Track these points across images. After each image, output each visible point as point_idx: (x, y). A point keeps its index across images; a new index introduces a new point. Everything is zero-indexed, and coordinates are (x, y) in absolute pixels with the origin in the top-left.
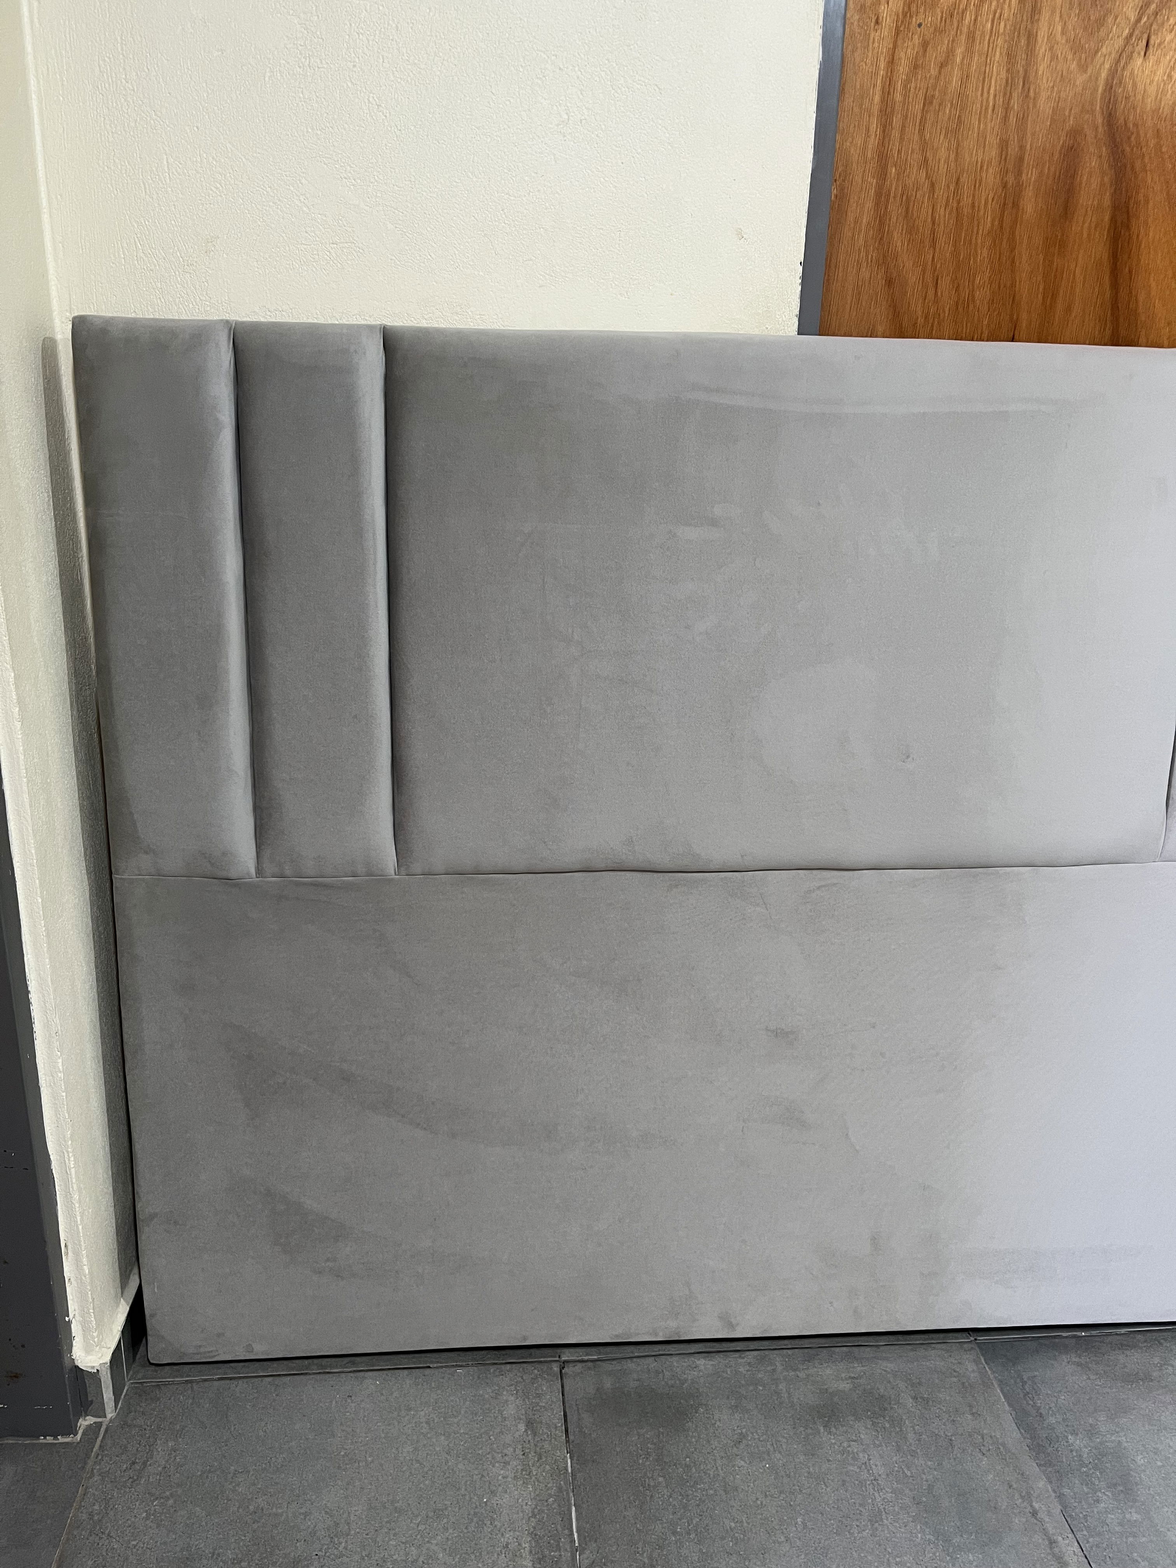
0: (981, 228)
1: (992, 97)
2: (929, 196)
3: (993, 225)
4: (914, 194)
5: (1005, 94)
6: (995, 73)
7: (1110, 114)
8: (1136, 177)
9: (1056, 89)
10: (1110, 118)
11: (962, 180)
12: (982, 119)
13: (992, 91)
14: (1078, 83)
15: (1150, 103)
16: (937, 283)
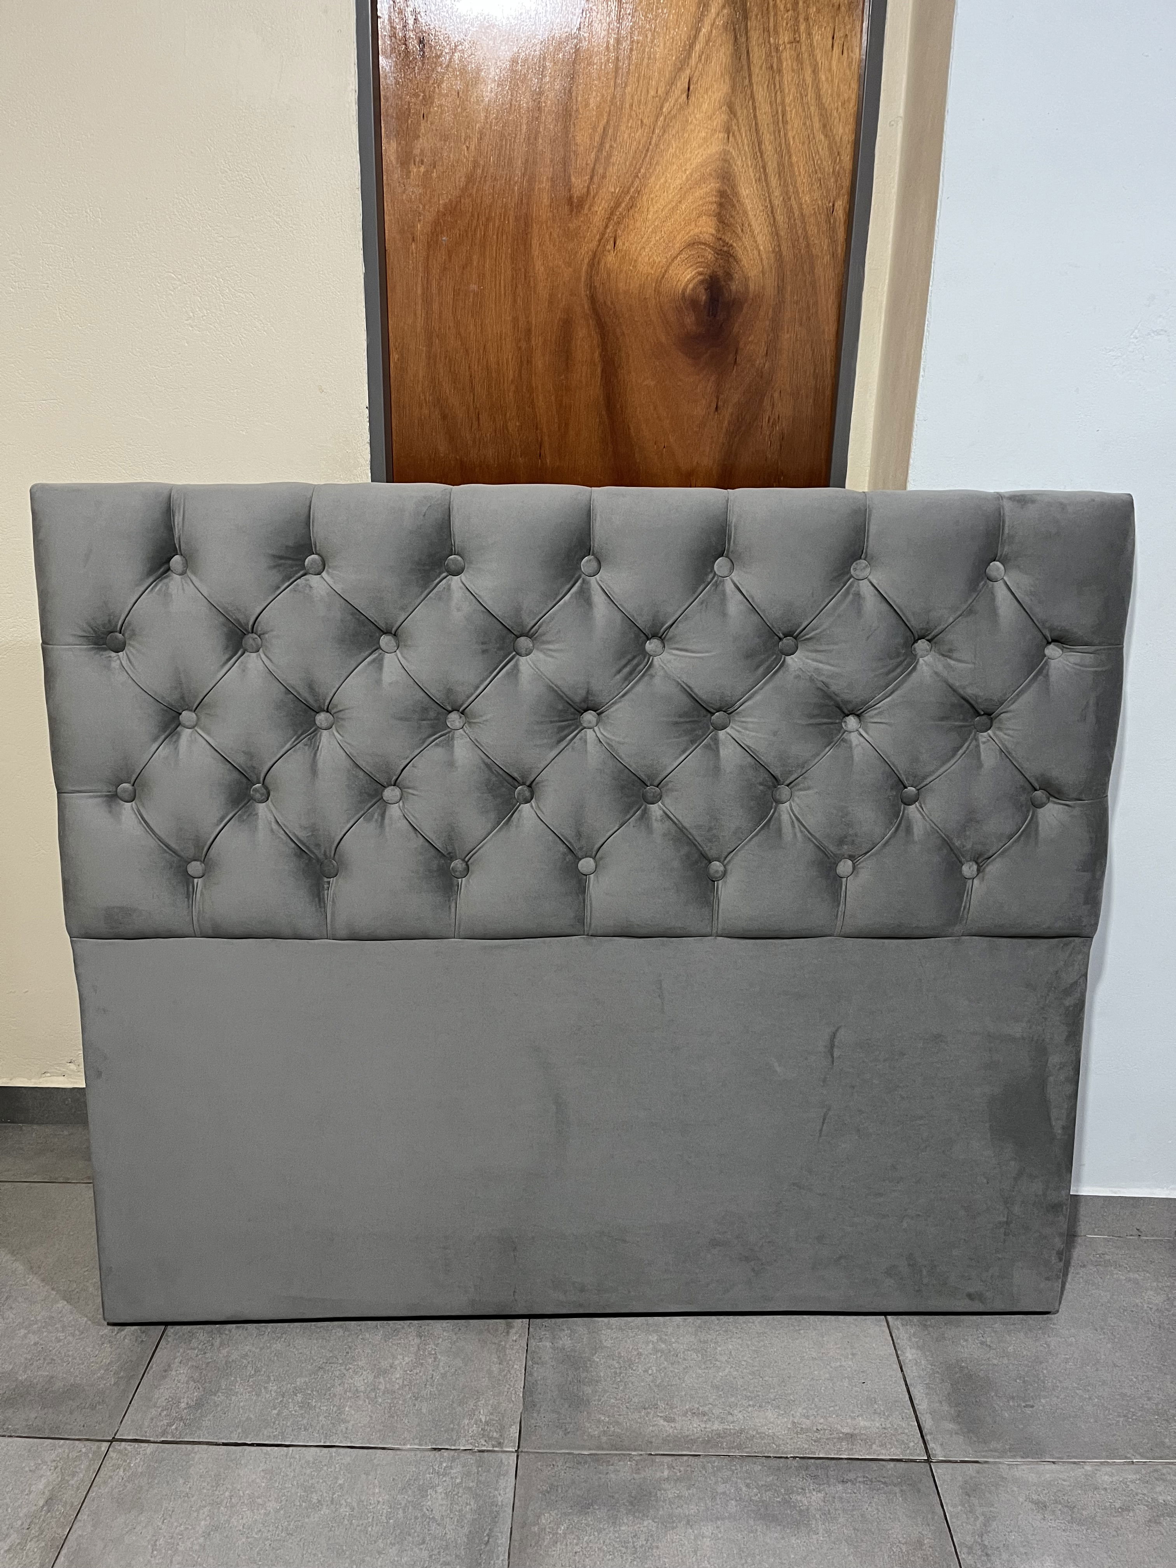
0: (506, 378)
1: (502, 289)
3: (514, 376)
4: (454, 356)
5: (512, 285)
6: (503, 271)
7: (592, 296)
8: (618, 339)
9: (549, 279)
10: (593, 299)
11: (488, 347)
12: (497, 304)
13: (502, 284)
14: (565, 275)
15: (621, 285)
16: (479, 417)
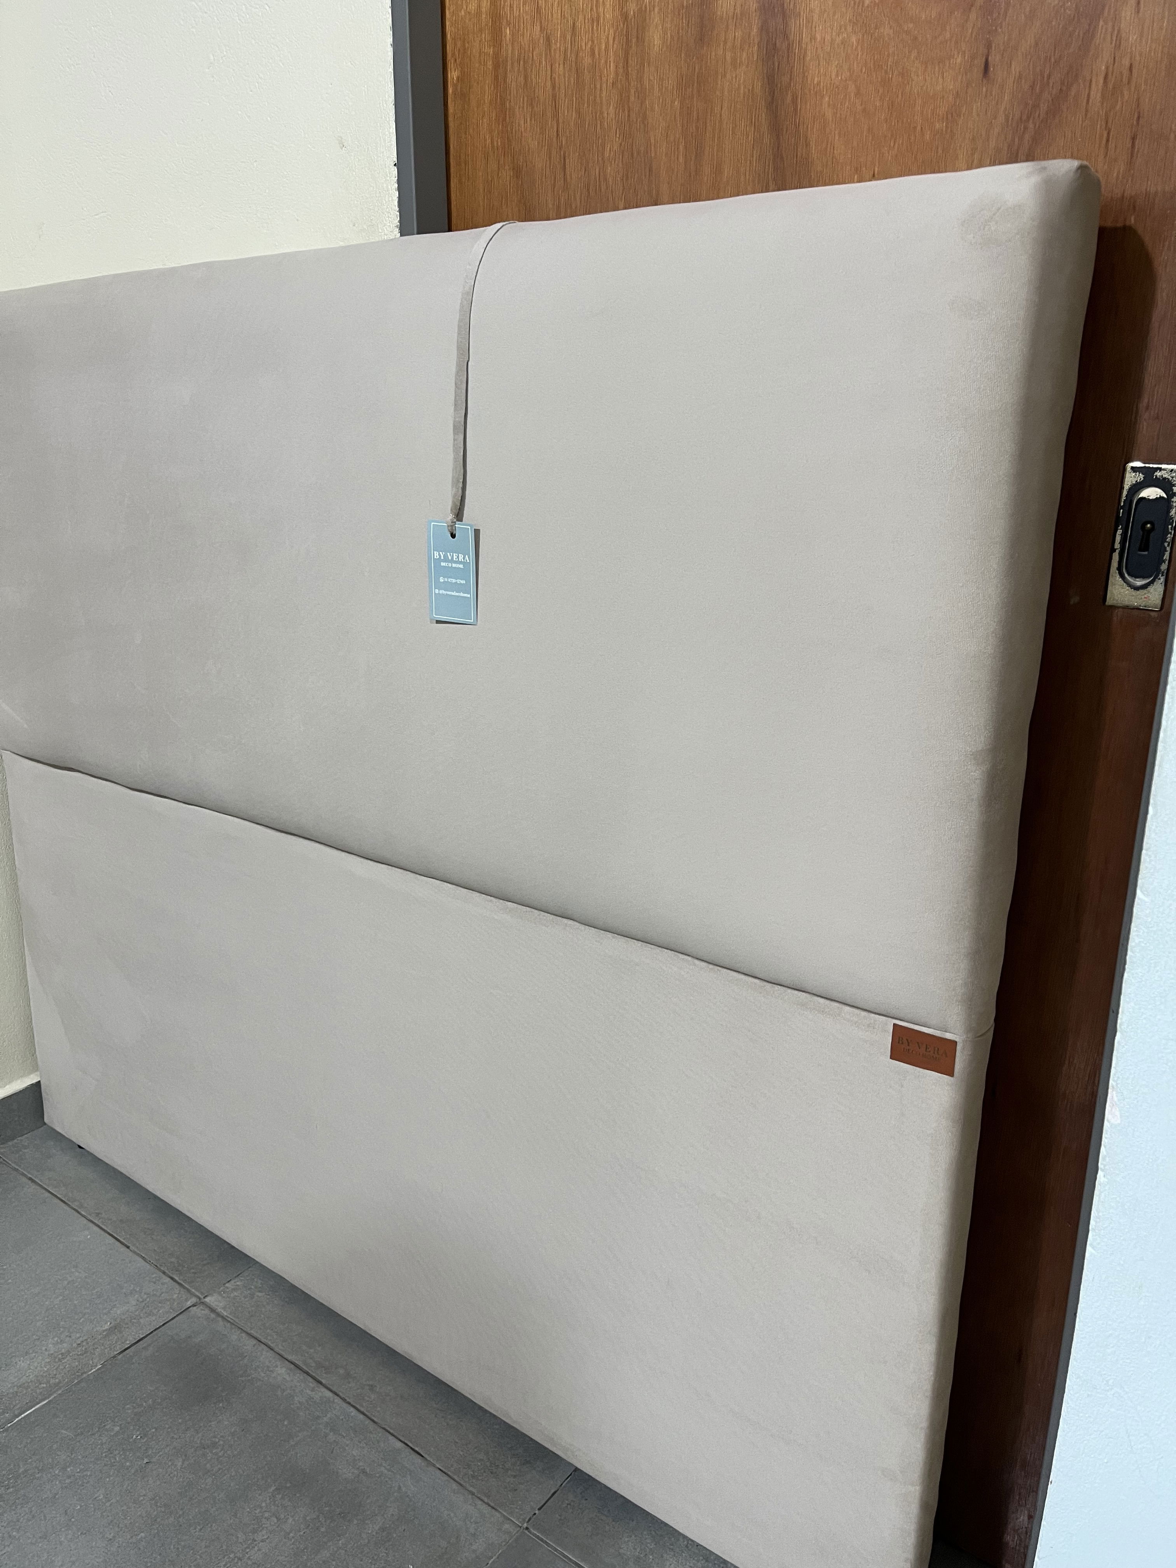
0: (604, 79)
2: (546, 55)
4: (531, 55)
11: (578, 24)
